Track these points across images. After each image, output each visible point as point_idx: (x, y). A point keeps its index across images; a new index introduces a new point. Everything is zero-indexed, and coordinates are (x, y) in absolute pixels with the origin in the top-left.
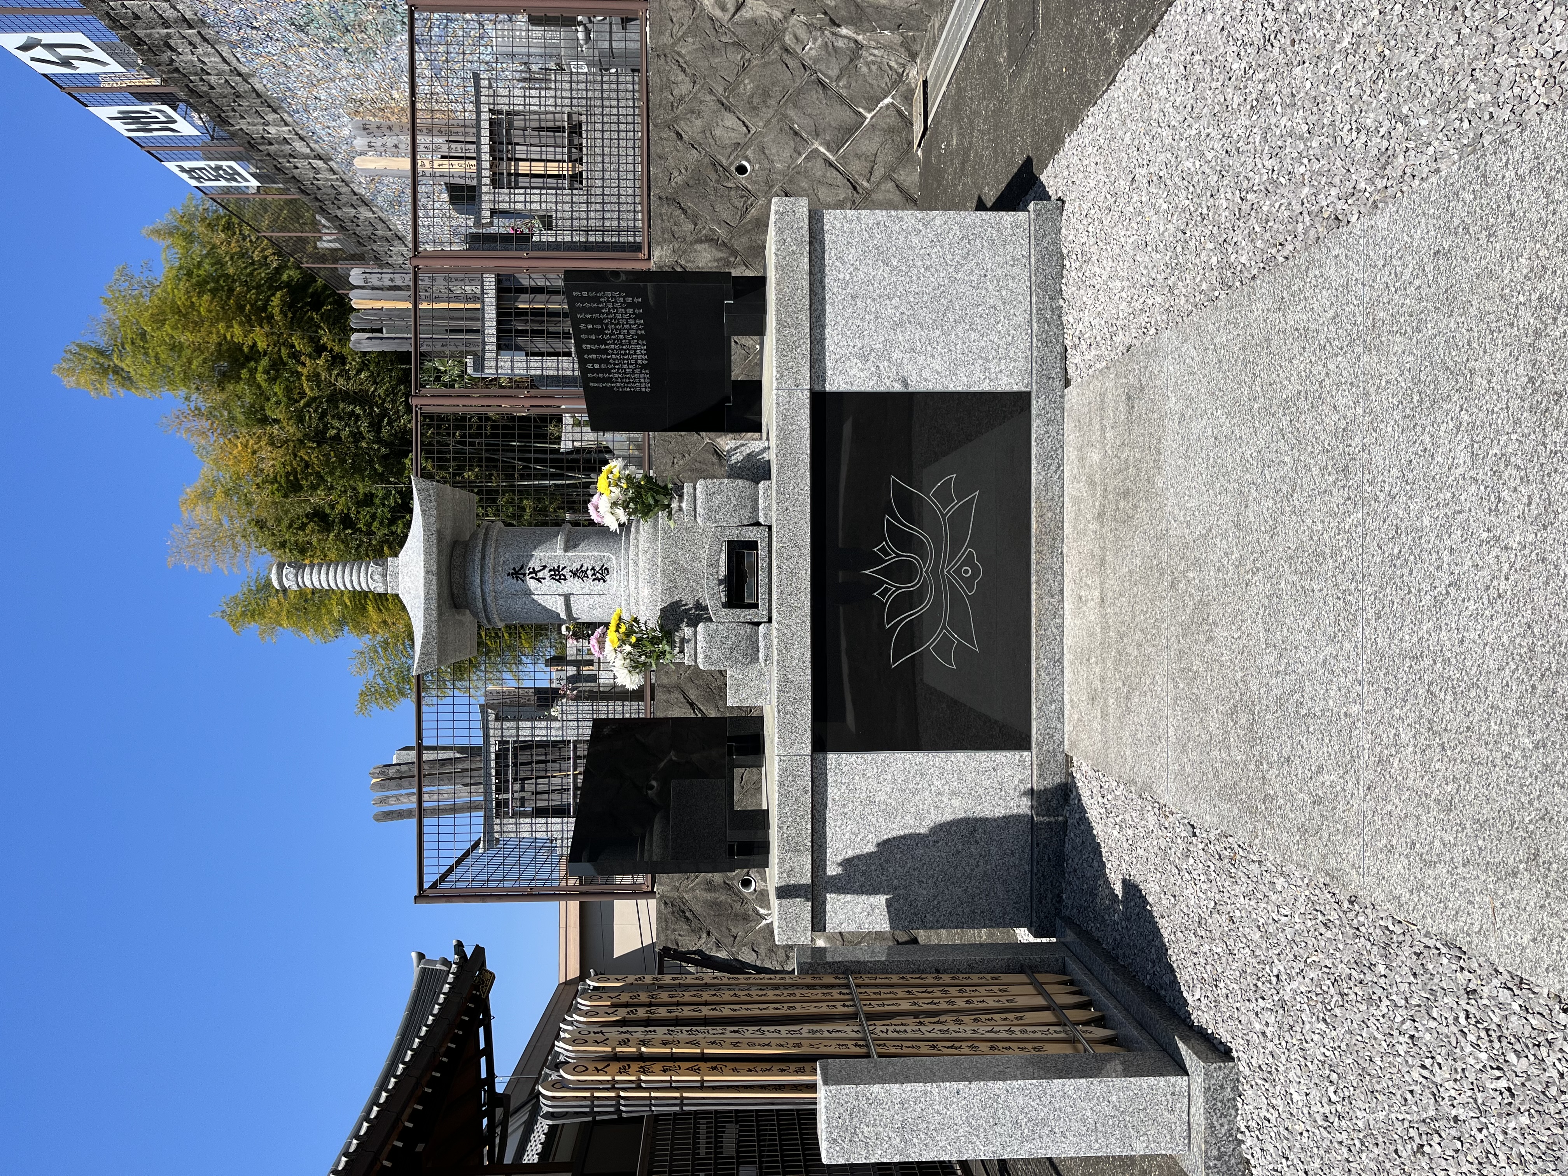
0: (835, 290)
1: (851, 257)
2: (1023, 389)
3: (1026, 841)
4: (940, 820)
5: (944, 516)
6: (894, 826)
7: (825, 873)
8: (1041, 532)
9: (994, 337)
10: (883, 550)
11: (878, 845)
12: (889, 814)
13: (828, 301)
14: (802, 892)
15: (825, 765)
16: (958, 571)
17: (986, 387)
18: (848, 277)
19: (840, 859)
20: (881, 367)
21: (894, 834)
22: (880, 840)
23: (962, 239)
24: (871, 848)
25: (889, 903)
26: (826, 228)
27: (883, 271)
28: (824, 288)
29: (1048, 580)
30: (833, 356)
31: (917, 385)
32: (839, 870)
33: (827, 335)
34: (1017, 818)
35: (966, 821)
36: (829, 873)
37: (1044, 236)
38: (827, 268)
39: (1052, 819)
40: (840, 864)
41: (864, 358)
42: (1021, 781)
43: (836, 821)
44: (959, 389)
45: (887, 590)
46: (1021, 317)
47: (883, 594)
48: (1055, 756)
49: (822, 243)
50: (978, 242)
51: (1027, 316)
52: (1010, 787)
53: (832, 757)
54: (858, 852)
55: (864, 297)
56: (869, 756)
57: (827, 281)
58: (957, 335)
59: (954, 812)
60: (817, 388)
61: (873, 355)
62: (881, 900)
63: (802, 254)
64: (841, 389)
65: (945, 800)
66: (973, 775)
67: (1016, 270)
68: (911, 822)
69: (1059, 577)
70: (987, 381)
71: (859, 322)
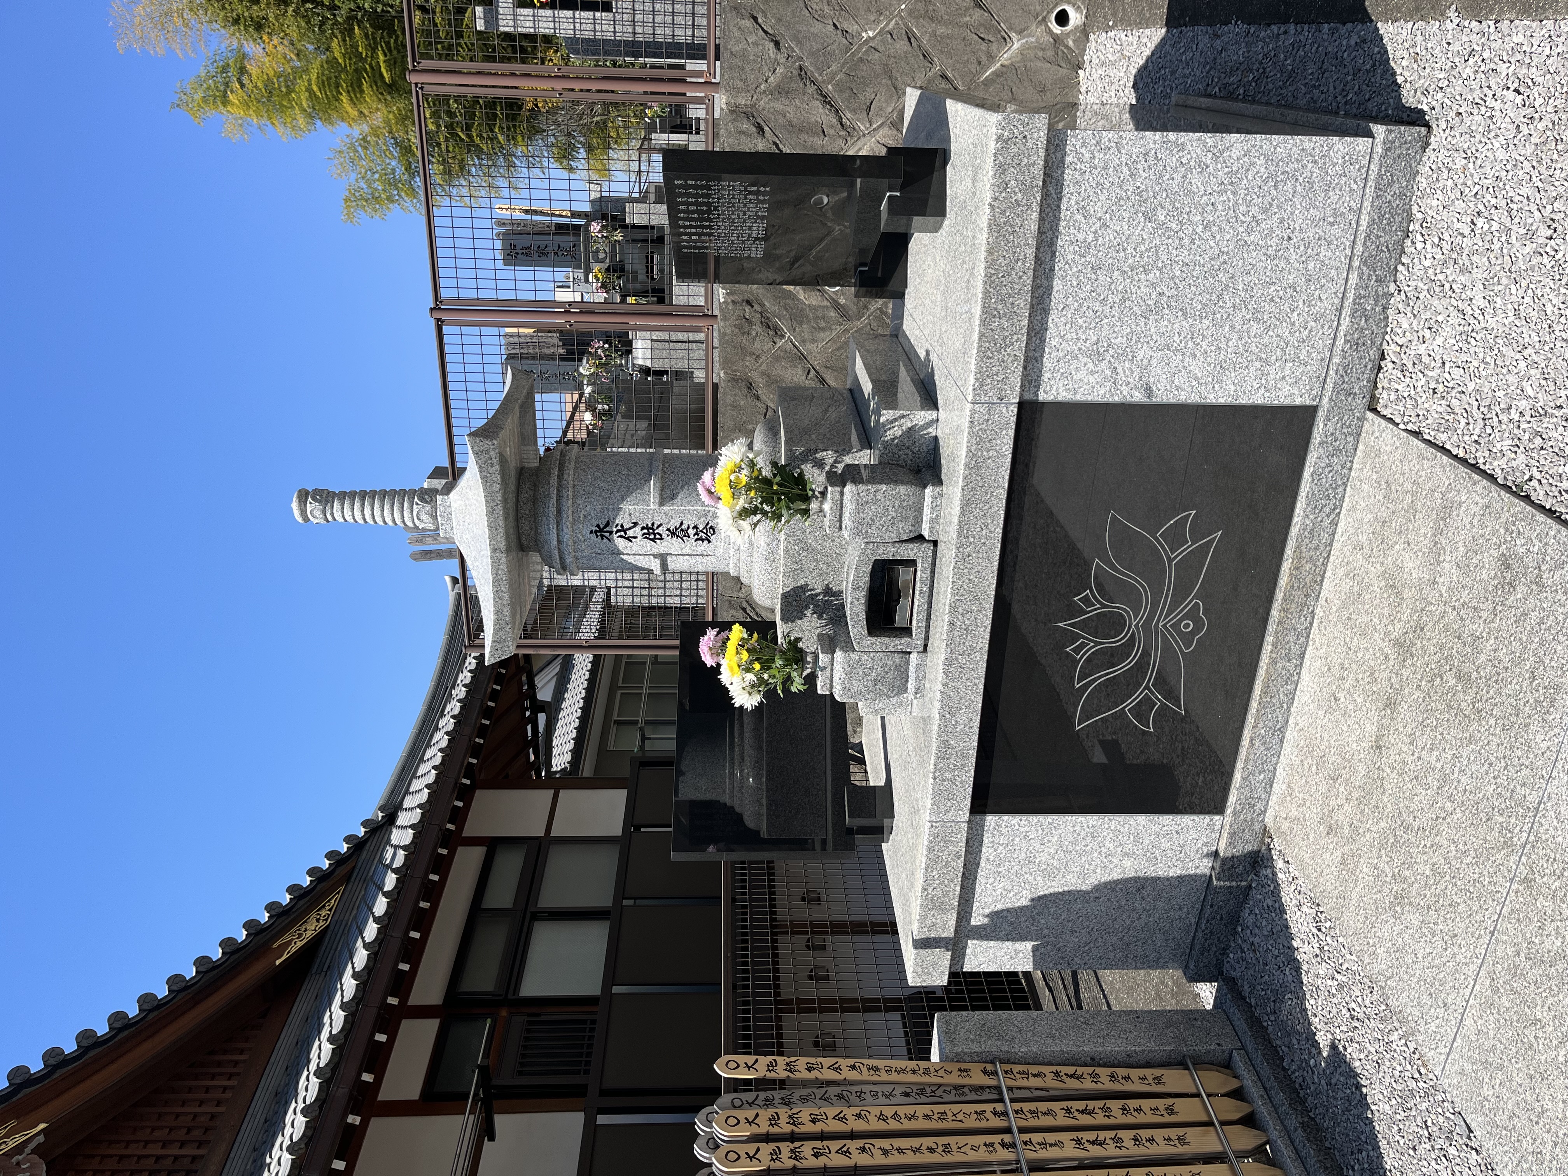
0: (1070, 257)
1: (1098, 209)
2: (1308, 402)
3: (1199, 898)
4: (1106, 878)
5: (1170, 560)
6: (1053, 884)
7: (969, 923)
8: (1292, 587)
9: (1284, 331)
10: (1085, 599)
11: (1032, 900)
12: (1048, 873)
13: (1058, 273)
14: (942, 944)
15: (983, 826)
16: (1176, 626)
17: (1258, 399)
18: (1091, 237)
19: (987, 911)
20: (1120, 370)
21: (1052, 891)
22: (1034, 896)
23: (1265, 181)
24: (1025, 902)
25: (1035, 950)
26: (1068, 160)
27: (1142, 230)
28: (1054, 254)
29: (1288, 643)
30: (1055, 353)
31: (1164, 395)
32: (986, 921)
33: (1050, 324)
34: (1193, 878)
35: (1136, 879)
36: (973, 923)
37: (1390, 185)
38: (1063, 224)
39: (1234, 884)
40: (988, 916)
41: (1099, 357)
42: (1205, 844)
43: (987, 878)
44: (1222, 401)
45: (1083, 645)
46: (1327, 302)
47: (1077, 650)
48: (1252, 825)
49: (1059, 184)
50: (1289, 187)
51: (1337, 301)
52: (1191, 850)
53: (991, 820)
54: (1009, 906)
55: (1111, 268)
56: (1034, 819)
57: (1060, 243)
58: (1232, 327)
59: (1123, 872)
60: (1028, 396)
61: (1111, 352)
62: (1028, 946)
63: (1029, 206)
64: (1060, 398)
65: (1115, 861)
66: (1152, 838)
67: (1336, 231)
68: (1073, 880)
69: (1303, 639)
70: (1262, 390)
71: (1097, 306)
